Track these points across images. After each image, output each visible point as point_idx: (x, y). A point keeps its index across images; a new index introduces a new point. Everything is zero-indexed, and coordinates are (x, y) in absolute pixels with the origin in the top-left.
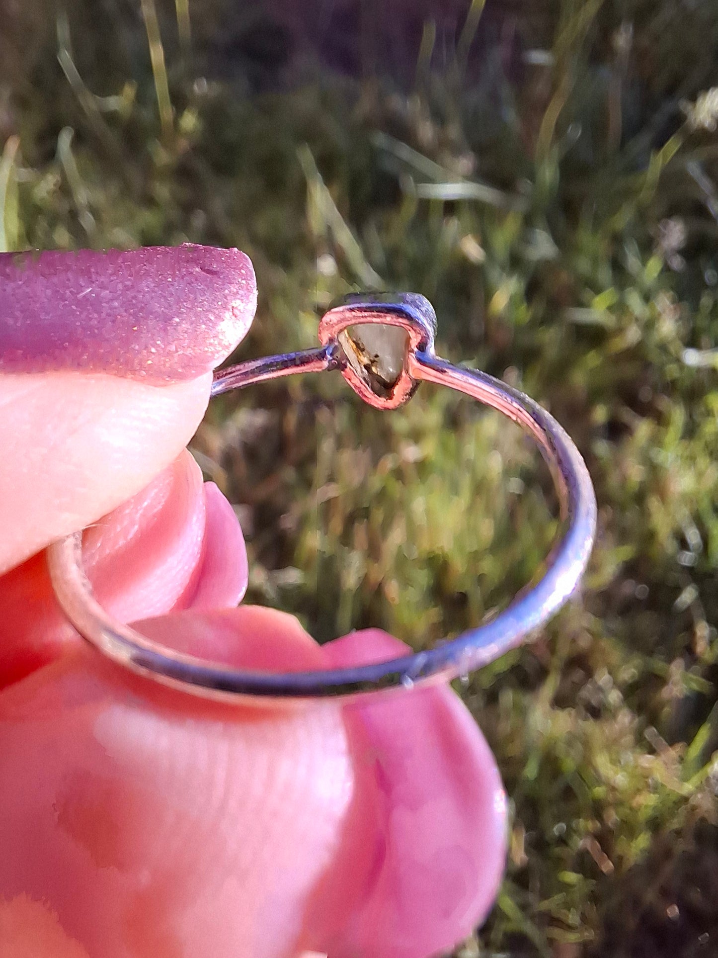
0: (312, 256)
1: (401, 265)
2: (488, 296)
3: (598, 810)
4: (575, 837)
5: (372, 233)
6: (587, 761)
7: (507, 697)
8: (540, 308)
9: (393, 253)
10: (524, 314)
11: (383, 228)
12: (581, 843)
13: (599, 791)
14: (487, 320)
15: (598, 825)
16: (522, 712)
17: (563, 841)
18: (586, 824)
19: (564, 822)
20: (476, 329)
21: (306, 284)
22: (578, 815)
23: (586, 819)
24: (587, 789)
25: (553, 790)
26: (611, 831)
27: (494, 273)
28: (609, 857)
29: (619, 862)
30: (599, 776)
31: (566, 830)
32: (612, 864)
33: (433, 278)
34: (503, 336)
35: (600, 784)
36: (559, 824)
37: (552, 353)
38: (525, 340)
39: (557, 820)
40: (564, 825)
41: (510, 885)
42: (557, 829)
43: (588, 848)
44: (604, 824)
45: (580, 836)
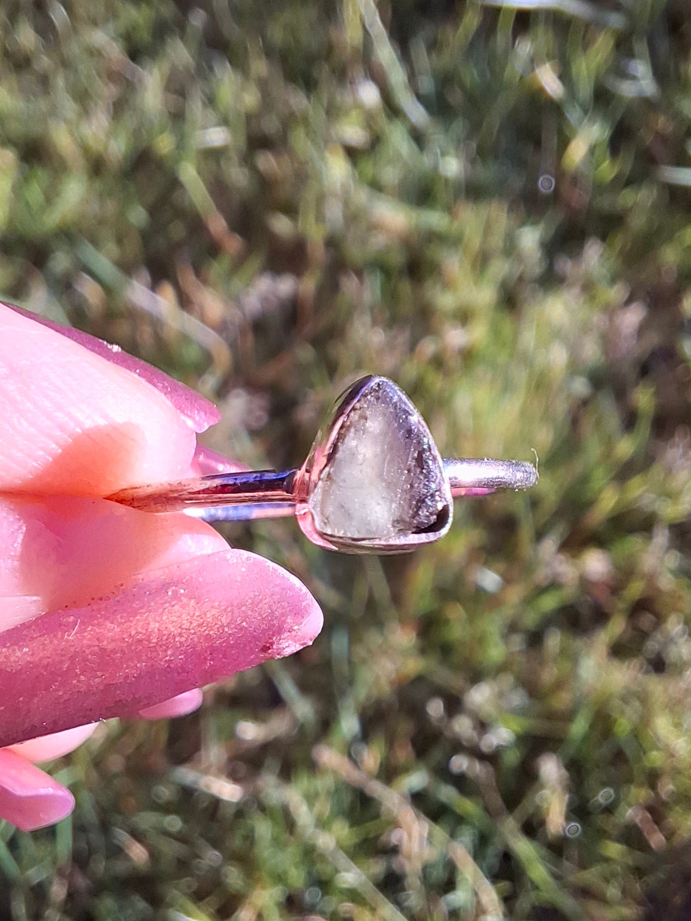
0: (342, 75)
1: (456, 98)
2: (564, 143)
3: (653, 778)
4: (623, 804)
5: (419, 49)
6: (645, 721)
7: (554, 641)
8: (626, 164)
9: (445, 80)
10: (608, 170)
11: (433, 46)
12: (630, 813)
13: (656, 758)
14: (560, 174)
15: (653, 794)
16: (572, 658)
17: (609, 809)
18: (639, 794)
19: (611, 786)
20: (545, 184)
21: (333, 112)
22: (629, 780)
23: (641, 785)
24: (642, 754)
25: (604, 751)
26: (664, 804)
27: (573, 115)
28: (661, 830)
29: (670, 835)
30: (658, 739)
31: (613, 796)
32: (663, 838)
33: (495, 118)
34: (579, 198)
35: (658, 749)
36: (606, 790)
37: (638, 222)
38: (605, 203)
39: (604, 784)
40: (612, 791)
41: (544, 852)
42: (603, 796)
43: (637, 820)
44: (657, 794)
45: (630, 805)
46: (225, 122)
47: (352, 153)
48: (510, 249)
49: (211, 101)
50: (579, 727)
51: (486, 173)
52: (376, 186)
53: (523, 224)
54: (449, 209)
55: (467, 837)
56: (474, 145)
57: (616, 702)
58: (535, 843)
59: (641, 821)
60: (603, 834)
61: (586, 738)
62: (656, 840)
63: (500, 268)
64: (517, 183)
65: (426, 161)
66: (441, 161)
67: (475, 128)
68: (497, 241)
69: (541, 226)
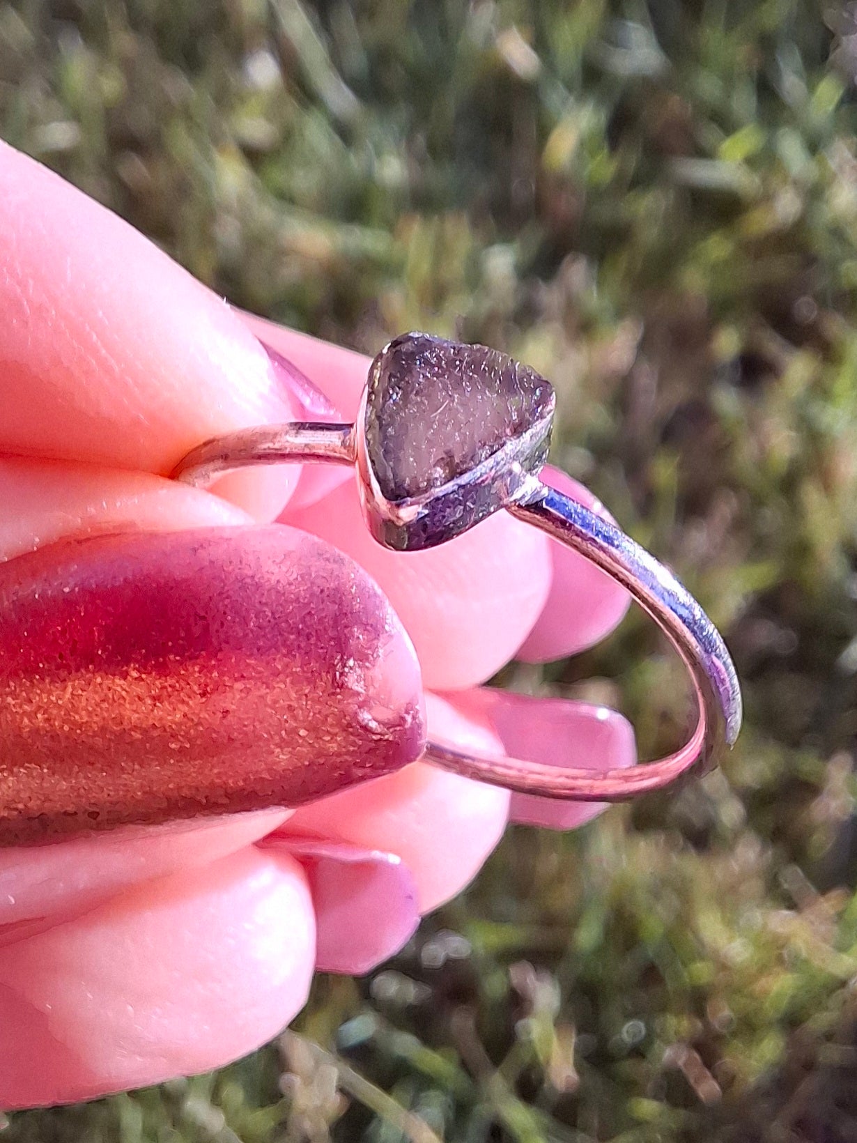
0: (239, 52)
1: (395, 77)
2: (544, 133)
3: (698, 1001)
4: (657, 1044)
5: (345, 20)
6: (683, 922)
8: (632, 160)
9: (381, 57)
10: (603, 168)
12: (670, 1054)
13: (702, 972)
14: (541, 176)
15: (699, 1025)
17: (639, 1052)
18: (679, 1024)
19: (640, 1019)
20: (521, 191)
21: (226, 99)
22: (663, 1009)
23: (678, 1014)
24: (681, 967)
25: (625, 968)
26: (718, 1038)
27: (556, 97)
28: (715, 1077)
29: (728, 1082)
30: (702, 945)
31: (644, 1032)
32: (717, 1087)
33: (450, 102)
34: (567, 205)
35: (702, 959)
36: (631, 1023)
37: (650, 235)
38: (605, 213)
39: (628, 1016)
40: (642, 1025)
41: (546, 1120)
42: (629, 1031)
43: (681, 1063)
44: (707, 1024)
45: (668, 1043)
46: (75, 116)
47: (253, 156)
48: (475, 279)
49: (55, 89)
50: (587, 936)
51: (441, 178)
52: (286, 198)
53: (490, 243)
54: (391, 227)
55: (436, 1106)
56: (421, 140)
57: (642, 897)
58: (534, 1109)
59: (685, 1065)
60: (631, 1088)
61: (600, 951)
62: (707, 1089)
63: (461, 306)
64: (483, 189)
65: (355, 163)
66: (376, 164)
67: (422, 116)
68: (456, 267)
69: (516, 245)
